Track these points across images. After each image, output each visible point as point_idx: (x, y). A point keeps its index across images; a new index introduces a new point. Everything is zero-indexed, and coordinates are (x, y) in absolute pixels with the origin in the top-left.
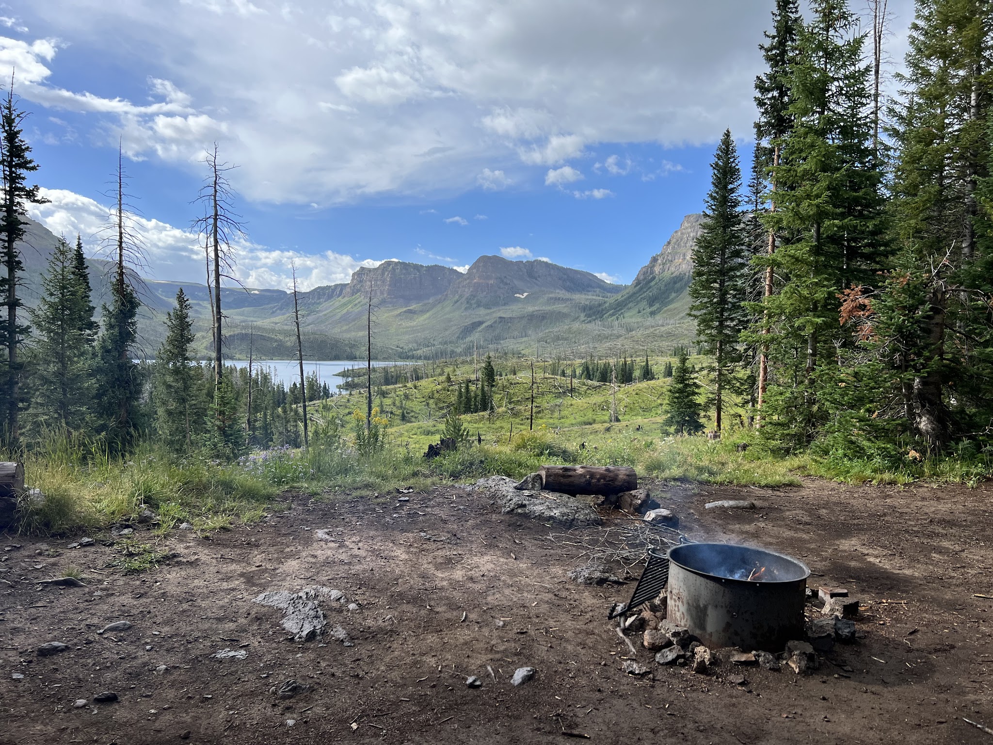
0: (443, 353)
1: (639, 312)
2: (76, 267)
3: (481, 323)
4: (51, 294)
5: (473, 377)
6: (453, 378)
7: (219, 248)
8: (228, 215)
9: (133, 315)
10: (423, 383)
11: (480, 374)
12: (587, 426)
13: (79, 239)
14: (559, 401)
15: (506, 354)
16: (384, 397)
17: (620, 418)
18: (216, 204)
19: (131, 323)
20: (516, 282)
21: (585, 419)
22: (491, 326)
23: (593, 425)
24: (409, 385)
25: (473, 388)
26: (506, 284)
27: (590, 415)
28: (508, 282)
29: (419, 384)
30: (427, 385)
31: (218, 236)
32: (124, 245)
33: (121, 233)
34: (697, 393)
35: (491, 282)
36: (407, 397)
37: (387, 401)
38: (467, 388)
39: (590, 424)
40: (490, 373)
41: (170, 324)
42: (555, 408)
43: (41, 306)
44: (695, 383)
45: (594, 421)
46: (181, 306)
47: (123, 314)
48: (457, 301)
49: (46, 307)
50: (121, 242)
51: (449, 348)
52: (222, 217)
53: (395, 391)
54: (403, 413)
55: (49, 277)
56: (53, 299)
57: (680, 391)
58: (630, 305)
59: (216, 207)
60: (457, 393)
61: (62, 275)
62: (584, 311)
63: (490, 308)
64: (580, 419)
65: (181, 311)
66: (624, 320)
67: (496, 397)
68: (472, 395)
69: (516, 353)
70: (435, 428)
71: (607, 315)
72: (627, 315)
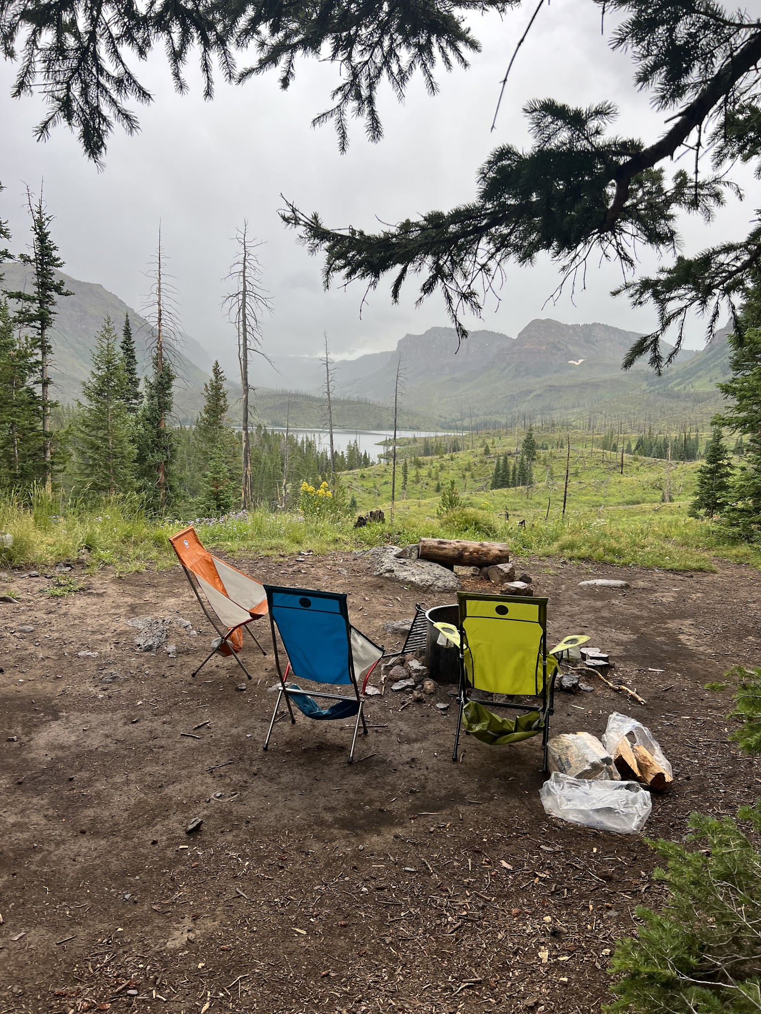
0: (485, 425)
1: (711, 381)
2: (124, 342)
3: (531, 392)
4: (99, 369)
5: (513, 449)
6: (492, 450)
7: (247, 323)
8: (257, 291)
9: (169, 388)
10: (461, 454)
11: (520, 448)
12: (635, 506)
13: (127, 316)
14: (604, 476)
15: (553, 425)
16: (420, 467)
17: (674, 498)
18: (244, 280)
19: (169, 394)
20: (571, 348)
21: (634, 498)
22: (540, 395)
23: (642, 505)
24: (447, 456)
25: (512, 461)
26: (559, 350)
27: (639, 494)
28: (562, 348)
29: (457, 456)
30: (464, 457)
31: (247, 312)
32: (162, 322)
33: (160, 311)
34: (731, 474)
35: (544, 348)
36: (442, 468)
37: (423, 472)
38: (505, 461)
39: (638, 503)
40: (530, 447)
41: (206, 394)
42: (600, 485)
43: (91, 379)
44: (729, 464)
45: (644, 501)
46: (216, 377)
47: (162, 385)
48: (505, 368)
49: (95, 379)
50: (160, 319)
51: (494, 418)
52: (251, 294)
53: (431, 464)
54: (438, 485)
55: (97, 352)
56: (100, 373)
57: (711, 471)
58: (701, 373)
59: (244, 283)
60: (494, 466)
61: (108, 350)
62: (647, 380)
63: (540, 376)
64: (628, 498)
65: (216, 382)
66: (692, 390)
67: (537, 471)
68: (511, 468)
69: (567, 425)
70: (469, 501)
71: (672, 384)
72: (697, 384)
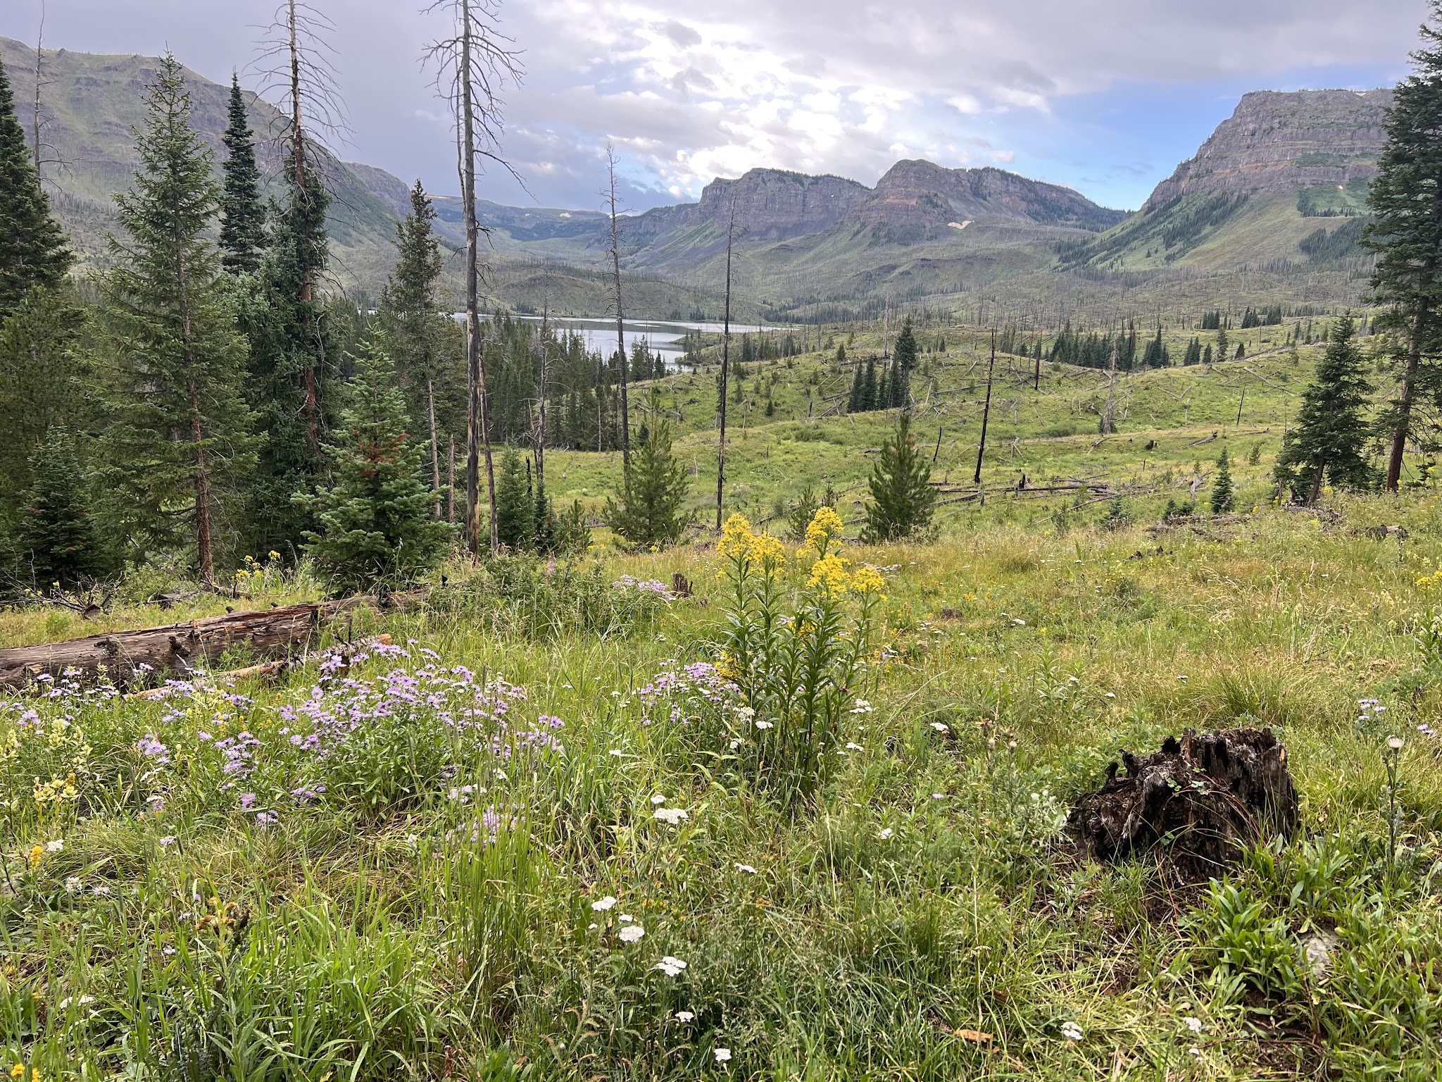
0: (829, 316)
1: (1149, 255)
3: (894, 268)
4: (154, 168)
5: (880, 352)
6: (848, 353)
7: (473, 100)
8: (492, 38)
9: (318, 222)
10: (803, 359)
11: (892, 350)
12: (1064, 439)
13: (235, 79)
14: (1014, 395)
15: (929, 317)
16: (743, 378)
17: (1117, 426)
18: (466, 13)
19: (319, 234)
20: (951, 202)
21: (1059, 426)
22: (908, 273)
23: (1074, 437)
24: (782, 362)
25: (879, 370)
26: (936, 206)
27: (1065, 421)
28: (940, 203)
29: (796, 361)
30: (807, 363)
31: (472, 77)
32: (300, 85)
33: (295, 62)
34: (1361, 402)
35: (913, 202)
36: (775, 379)
37: (748, 386)
38: (870, 369)
39: (1066, 434)
40: (907, 348)
41: (400, 242)
42: (1009, 406)
43: (136, 190)
44: (1361, 382)
45: (1074, 431)
46: (418, 212)
47: (305, 216)
48: (858, 232)
49: (146, 191)
50: (295, 80)
51: (841, 306)
52: (480, 42)
53: (760, 372)
54: (770, 404)
55: (148, 133)
56: (157, 178)
58: (1133, 244)
59: (466, 20)
60: (853, 377)
61: (171, 129)
62: (1059, 252)
63: (907, 245)
64: (1050, 426)
65: (418, 221)
66: (1122, 269)
67: (915, 385)
68: (878, 380)
69: (946, 317)
70: (819, 431)
71: (1094, 259)
72: (1128, 260)
